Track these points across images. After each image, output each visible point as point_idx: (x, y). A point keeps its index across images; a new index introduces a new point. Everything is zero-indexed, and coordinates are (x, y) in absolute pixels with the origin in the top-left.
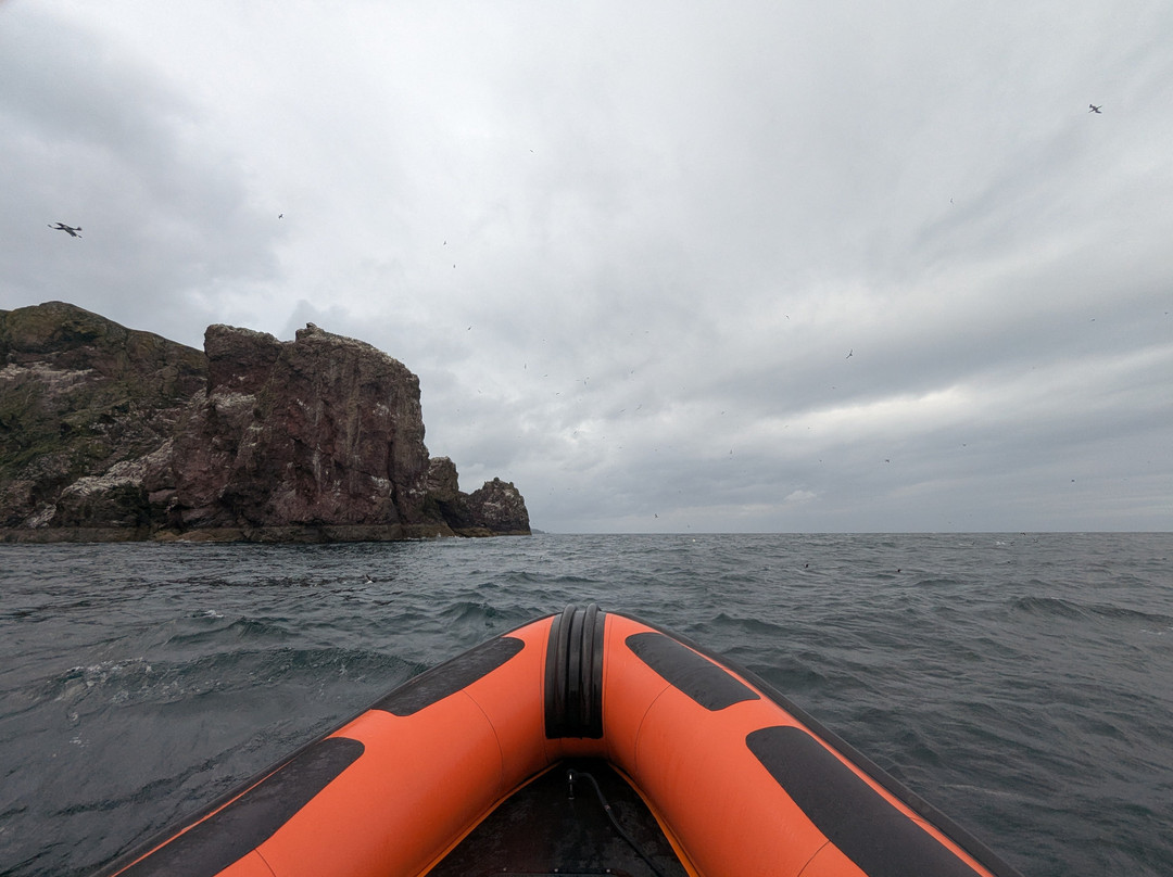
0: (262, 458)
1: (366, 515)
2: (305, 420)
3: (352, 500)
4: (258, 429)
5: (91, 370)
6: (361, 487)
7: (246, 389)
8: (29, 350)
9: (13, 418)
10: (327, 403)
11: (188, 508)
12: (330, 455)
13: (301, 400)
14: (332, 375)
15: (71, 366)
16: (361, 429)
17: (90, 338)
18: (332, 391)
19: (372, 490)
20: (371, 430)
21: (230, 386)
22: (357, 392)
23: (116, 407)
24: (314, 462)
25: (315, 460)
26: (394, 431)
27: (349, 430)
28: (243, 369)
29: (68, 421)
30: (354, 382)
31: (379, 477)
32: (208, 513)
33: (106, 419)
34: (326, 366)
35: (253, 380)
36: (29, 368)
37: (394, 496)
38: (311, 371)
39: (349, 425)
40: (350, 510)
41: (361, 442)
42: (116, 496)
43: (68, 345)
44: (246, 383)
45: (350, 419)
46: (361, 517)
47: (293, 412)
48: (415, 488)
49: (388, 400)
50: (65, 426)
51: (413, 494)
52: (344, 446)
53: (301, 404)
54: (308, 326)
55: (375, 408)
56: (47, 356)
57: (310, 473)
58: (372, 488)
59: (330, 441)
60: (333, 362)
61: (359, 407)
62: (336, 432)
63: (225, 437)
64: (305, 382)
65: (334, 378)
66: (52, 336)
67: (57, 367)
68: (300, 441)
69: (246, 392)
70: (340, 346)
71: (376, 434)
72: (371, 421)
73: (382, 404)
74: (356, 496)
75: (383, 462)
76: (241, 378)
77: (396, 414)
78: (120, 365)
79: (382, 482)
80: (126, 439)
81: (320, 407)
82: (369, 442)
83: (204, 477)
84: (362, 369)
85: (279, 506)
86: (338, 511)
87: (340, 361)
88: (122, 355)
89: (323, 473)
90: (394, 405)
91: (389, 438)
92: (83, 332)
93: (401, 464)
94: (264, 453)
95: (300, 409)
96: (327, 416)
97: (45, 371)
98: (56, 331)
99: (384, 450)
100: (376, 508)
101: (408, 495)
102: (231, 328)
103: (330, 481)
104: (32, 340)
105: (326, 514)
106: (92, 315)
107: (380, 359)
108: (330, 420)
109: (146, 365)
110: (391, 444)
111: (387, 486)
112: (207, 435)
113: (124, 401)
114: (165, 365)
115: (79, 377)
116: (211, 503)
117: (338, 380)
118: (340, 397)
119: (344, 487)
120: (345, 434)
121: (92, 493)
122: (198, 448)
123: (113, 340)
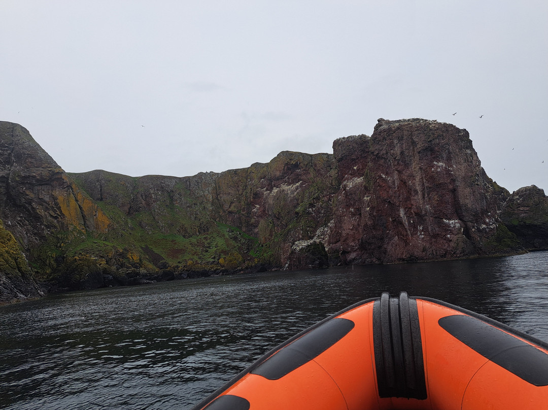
0: (374, 216)
1: (446, 251)
2: (390, 187)
3: (433, 240)
4: (368, 198)
5: (301, 182)
6: (437, 229)
7: (358, 174)
8: (278, 179)
9: (279, 213)
10: (400, 172)
11: (348, 252)
12: (410, 208)
13: (383, 173)
14: (397, 150)
15: (293, 182)
16: (426, 185)
17: (296, 166)
18: (400, 162)
19: (446, 230)
20: (434, 184)
21: (351, 174)
22: (417, 157)
23: (314, 198)
24: (402, 215)
25: (402, 213)
26: (453, 181)
27: (418, 188)
28: (354, 161)
29: (297, 210)
30: (414, 151)
31: (449, 219)
32: (358, 255)
33: (312, 205)
34: (391, 146)
35: (361, 167)
36: (280, 188)
37: (467, 232)
38: (384, 152)
39: (417, 184)
40: (434, 247)
41: (428, 195)
42: (309, 251)
43: (290, 172)
44: (358, 170)
45: (417, 179)
46: (443, 252)
47: (381, 183)
48: (485, 223)
49: (442, 157)
50: (297, 213)
51: (484, 229)
52: (418, 200)
53: (384, 176)
54: (379, 121)
55: (433, 167)
56: (284, 180)
57: (401, 223)
58: (447, 228)
59: (408, 199)
60: (396, 141)
61: (421, 168)
62: (410, 191)
63: (355, 207)
64: (383, 161)
65: (399, 152)
66: (284, 170)
67: (289, 184)
68: (389, 202)
69: (359, 176)
70: (398, 128)
71: (439, 186)
72: (432, 178)
73: (438, 161)
74: (436, 236)
75: (449, 207)
76: (355, 168)
77: (452, 166)
78: (312, 175)
79: (454, 223)
80: (322, 215)
81: (396, 176)
82: (435, 193)
83: (351, 233)
84: (416, 140)
85: (389, 248)
86: (424, 250)
87: (400, 139)
88: (311, 170)
89: (409, 222)
90: (449, 160)
91: (451, 187)
92: (294, 163)
93: (466, 205)
94: (375, 214)
95: (384, 180)
96: (402, 181)
97: (285, 187)
98: (285, 166)
99: (448, 197)
100: (452, 244)
101: (479, 230)
102: (344, 138)
103: (415, 227)
104: (278, 174)
105: (417, 252)
106: (296, 153)
107: (428, 127)
108: (403, 182)
109: (322, 172)
110: (454, 191)
111: (458, 225)
112: (348, 206)
113: (317, 194)
114: (331, 169)
115: (297, 186)
116: (358, 248)
117: (402, 153)
118: (407, 165)
119: (425, 230)
120: (416, 191)
121: (300, 250)
122: (345, 216)
123: (306, 163)
